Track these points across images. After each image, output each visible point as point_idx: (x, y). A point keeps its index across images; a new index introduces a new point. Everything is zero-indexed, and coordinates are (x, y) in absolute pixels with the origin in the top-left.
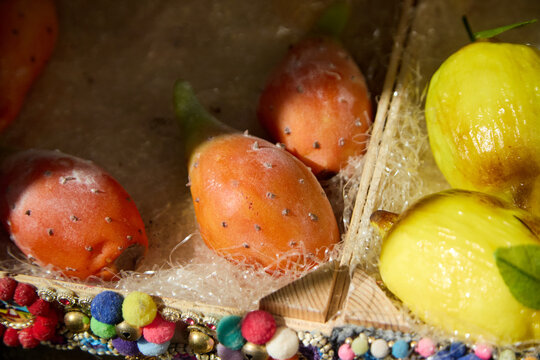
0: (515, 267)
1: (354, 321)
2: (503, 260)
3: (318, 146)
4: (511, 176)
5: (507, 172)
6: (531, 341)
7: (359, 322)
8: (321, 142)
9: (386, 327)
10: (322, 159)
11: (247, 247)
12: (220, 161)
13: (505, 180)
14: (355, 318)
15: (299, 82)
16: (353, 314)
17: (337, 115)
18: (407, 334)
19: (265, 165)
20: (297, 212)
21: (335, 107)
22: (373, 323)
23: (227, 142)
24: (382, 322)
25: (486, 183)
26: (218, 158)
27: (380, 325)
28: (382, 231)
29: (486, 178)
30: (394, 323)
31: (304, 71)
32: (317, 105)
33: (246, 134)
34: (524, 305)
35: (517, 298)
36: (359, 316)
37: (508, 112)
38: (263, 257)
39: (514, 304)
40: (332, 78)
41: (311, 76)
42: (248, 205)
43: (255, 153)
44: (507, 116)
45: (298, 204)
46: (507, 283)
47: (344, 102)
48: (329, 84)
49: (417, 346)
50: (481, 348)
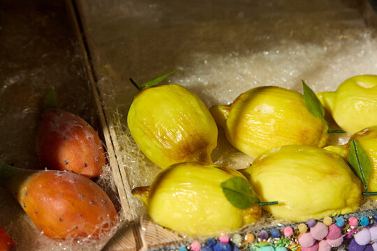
0: (231, 190)
1: (153, 246)
2: (225, 189)
3: (86, 166)
4: (195, 150)
5: (192, 148)
6: (244, 227)
7: (156, 246)
8: (87, 163)
9: (170, 243)
10: (90, 172)
11: (77, 228)
12: (43, 187)
13: (192, 153)
14: (153, 244)
15: (63, 134)
16: (152, 243)
17: (89, 146)
18: (181, 244)
19: (70, 181)
20: (96, 201)
21: (86, 142)
22: (163, 244)
23: (39, 177)
24: (168, 241)
25: (183, 158)
26: (41, 186)
27: (167, 244)
28: (144, 197)
29: (182, 155)
30: (174, 240)
31: (63, 127)
32: (78, 144)
33: (46, 170)
34: (240, 208)
35: (235, 206)
36: (155, 243)
37: (184, 119)
38: (86, 230)
39: (234, 209)
40: (79, 128)
41: (68, 129)
42: (71, 205)
43: (61, 177)
44: (184, 120)
45: (95, 197)
46: (229, 200)
47: (90, 138)
48: (78, 131)
49: (191, 248)
50: (223, 237)
